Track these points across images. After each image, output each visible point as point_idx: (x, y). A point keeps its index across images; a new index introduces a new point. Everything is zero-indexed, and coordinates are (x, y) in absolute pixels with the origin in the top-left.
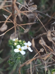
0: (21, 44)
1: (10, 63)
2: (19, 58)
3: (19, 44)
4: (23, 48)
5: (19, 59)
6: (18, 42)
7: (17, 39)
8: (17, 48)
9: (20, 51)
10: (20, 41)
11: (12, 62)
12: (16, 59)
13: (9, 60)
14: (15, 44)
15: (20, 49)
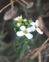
0: (26, 24)
1: (15, 50)
2: (26, 42)
3: (24, 24)
4: (29, 30)
5: (26, 44)
6: (23, 22)
7: (21, 17)
8: (21, 30)
9: (25, 34)
10: (25, 20)
11: (18, 48)
12: (23, 44)
13: (14, 45)
14: (19, 25)
15: (25, 32)
